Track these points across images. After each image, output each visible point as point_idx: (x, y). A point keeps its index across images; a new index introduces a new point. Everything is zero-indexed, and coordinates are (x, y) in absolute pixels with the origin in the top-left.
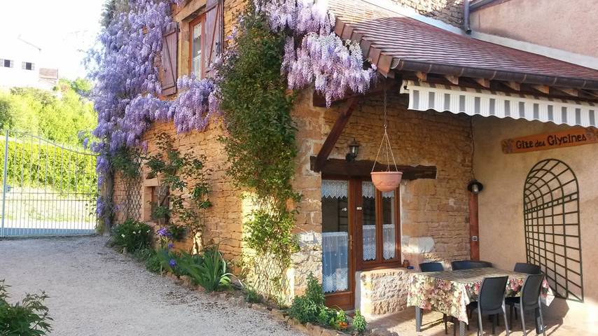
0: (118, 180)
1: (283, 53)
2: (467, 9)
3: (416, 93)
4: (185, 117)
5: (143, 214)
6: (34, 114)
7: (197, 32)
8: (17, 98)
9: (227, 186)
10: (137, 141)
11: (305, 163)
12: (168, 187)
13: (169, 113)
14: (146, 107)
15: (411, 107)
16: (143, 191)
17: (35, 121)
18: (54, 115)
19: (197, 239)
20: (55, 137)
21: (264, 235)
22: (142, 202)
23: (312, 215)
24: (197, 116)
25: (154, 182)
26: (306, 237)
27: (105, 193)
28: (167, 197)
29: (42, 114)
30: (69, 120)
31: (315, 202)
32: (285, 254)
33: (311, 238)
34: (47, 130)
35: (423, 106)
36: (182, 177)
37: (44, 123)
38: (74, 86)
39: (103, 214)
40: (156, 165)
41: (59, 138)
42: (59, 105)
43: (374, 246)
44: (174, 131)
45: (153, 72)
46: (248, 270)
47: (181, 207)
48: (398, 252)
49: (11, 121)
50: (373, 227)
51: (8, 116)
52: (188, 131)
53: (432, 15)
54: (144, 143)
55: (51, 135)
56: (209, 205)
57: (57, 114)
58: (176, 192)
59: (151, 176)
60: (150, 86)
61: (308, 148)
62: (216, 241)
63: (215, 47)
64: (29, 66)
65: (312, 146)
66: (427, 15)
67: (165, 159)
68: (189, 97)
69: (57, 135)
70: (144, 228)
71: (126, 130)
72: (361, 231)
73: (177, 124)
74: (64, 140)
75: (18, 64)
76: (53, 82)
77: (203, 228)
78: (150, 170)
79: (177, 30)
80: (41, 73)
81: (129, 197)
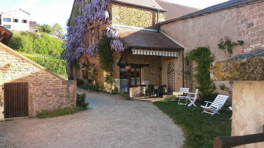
0: (74, 69)
1: (110, 42)
2: (158, 25)
3: (134, 51)
4: (91, 53)
5: (81, 77)
6: (30, 43)
7: (93, 32)
8: (24, 36)
9: (100, 70)
10: (79, 59)
11: (116, 64)
12: (87, 70)
13: (87, 52)
14: (81, 51)
15: (133, 54)
16: (81, 71)
17: (31, 45)
18: (38, 43)
19: (94, 82)
20: (39, 52)
21: (108, 80)
22: (81, 74)
23: (118, 75)
24: (93, 53)
25: (83, 69)
26: (116, 80)
27: (70, 72)
28: (87, 73)
29: (34, 43)
30: (44, 44)
31: (118, 73)
32: (112, 83)
33: (117, 80)
34: (36, 49)
35: (136, 53)
36: (91, 68)
37: (35, 46)
38: (43, 28)
39: (70, 77)
40: (84, 65)
41: (40, 52)
42: (40, 38)
43: (134, 82)
44: (88, 57)
45: (82, 41)
46: (105, 88)
47: (90, 75)
48: (141, 84)
49: (22, 46)
50: (134, 78)
51: (21, 44)
52: (91, 57)
53: (148, 28)
54: (81, 59)
55: (38, 51)
56: (97, 74)
57: (40, 42)
58: (89, 71)
59: (83, 68)
60: (82, 45)
61: (116, 61)
62: (98, 82)
63: (97, 38)
64: (25, 21)
65: (117, 61)
66: (147, 28)
67: (86, 63)
68: (92, 50)
69: (40, 51)
70: (82, 80)
71: (76, 56)
72: (131, 79)
73: (89, 55)
74: (43, 53)
75: (20, 21)
76: (34, 27)
77: (96, 80)
78: (83, 66)
79: (88, 31)
80: (30, 24)
81: (77, 73)
